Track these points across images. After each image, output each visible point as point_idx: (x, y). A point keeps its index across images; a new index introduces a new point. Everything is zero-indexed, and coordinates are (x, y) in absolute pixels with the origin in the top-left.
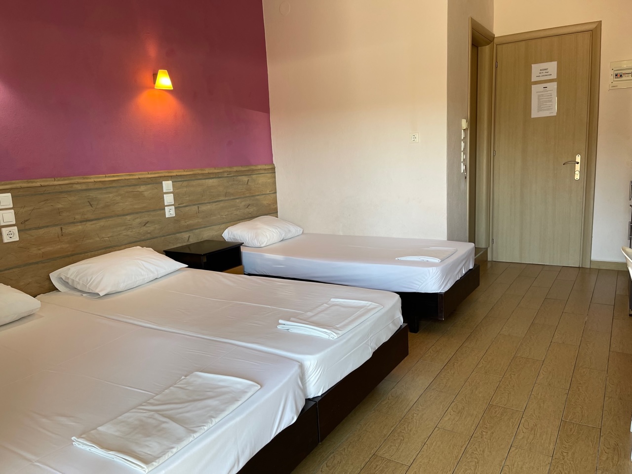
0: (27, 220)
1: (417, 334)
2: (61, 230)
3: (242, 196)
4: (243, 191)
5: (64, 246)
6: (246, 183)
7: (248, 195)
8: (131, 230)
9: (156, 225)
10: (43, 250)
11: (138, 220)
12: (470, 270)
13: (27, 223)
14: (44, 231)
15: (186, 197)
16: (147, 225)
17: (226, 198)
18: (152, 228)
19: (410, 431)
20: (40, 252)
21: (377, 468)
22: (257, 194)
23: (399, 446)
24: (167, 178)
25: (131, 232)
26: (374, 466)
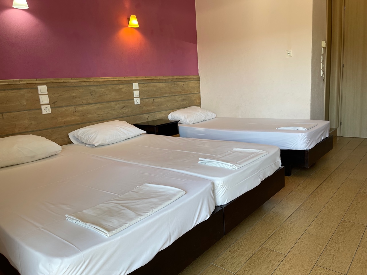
0: (56, 102)
1: (290, 177)
2: (75, 108)
3: (180, 94)
4: (180, 91)
5: (77, 118)
6: (182, 86)
7: (183, 94)
8: (114, 111)
9: (129, 109)
10: (65, 120)
11: (119, 105)
12: (327, 138)
13: (56, 103)
14: (65, 109)
15: (147, 93)
16: (124, 108)
17: (170, 95)
18: (126, 111)
19: (286, 233)
20: (63, 121)
21: (264, 255)
22: (189, 93)
23: (278, 242)
24: (135, 81)
25: (115, 112)
26: (262, 253)
